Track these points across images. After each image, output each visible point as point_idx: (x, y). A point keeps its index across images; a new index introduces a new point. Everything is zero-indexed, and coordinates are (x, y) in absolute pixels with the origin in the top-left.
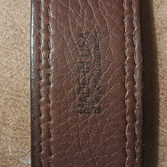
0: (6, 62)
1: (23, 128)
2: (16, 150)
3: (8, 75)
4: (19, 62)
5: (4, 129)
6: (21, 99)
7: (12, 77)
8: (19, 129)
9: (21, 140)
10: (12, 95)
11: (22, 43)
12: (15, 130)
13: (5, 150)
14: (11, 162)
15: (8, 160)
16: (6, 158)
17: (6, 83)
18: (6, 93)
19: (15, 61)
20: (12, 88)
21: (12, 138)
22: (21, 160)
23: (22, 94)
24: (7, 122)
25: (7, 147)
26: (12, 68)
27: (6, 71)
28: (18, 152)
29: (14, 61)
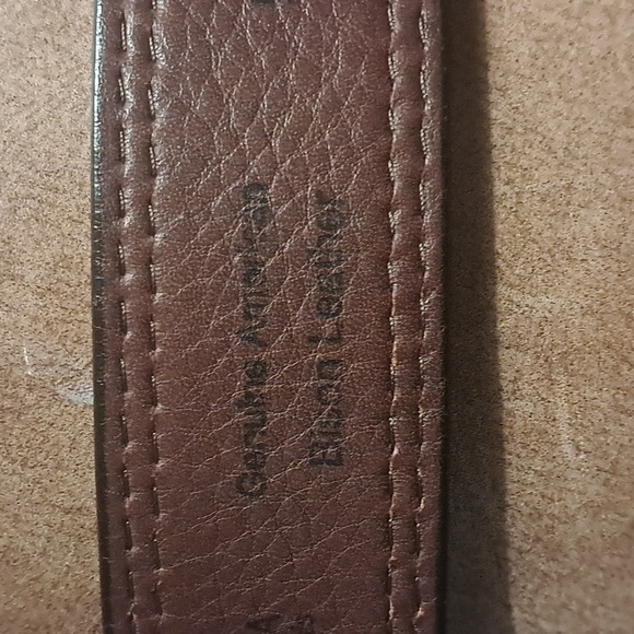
0: (16, 83)
1: (69, 290)
2: (45, 357)
3: (20, 122)
4: (55, 84)
5: (9, 291)
6: (61, 200)
7: (31, 129)
8: (56, 292)
9: (62, 328)
10: (33, 184)
11: (65, 27)
12: (42, 296)
13: (11, 359)
14: (30, 399)
15: (22, 392)
16: (15, 385)
17: (15, 147)
18: (14, 178)
19: (44, 81)
20: (32, 165)
21: (35, 319)
22: (61, 391)
23: (63, 183)
24: (18, 270)
25: (16, 350)
26: (32, 103)
27: (13, 110)
28: (52, 364)
29: (37, 80)
